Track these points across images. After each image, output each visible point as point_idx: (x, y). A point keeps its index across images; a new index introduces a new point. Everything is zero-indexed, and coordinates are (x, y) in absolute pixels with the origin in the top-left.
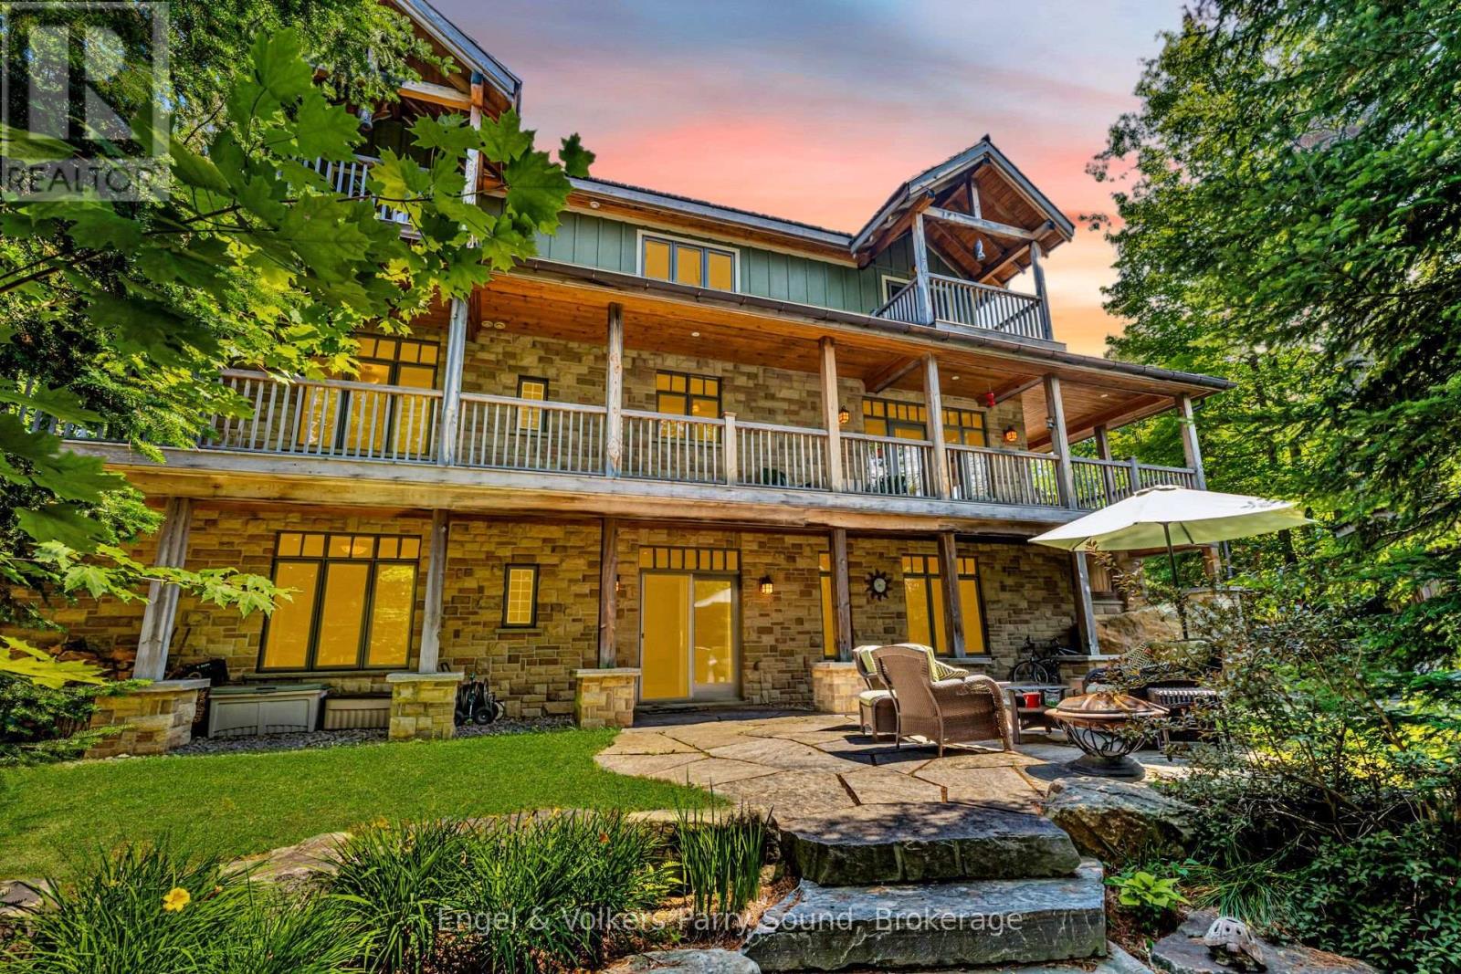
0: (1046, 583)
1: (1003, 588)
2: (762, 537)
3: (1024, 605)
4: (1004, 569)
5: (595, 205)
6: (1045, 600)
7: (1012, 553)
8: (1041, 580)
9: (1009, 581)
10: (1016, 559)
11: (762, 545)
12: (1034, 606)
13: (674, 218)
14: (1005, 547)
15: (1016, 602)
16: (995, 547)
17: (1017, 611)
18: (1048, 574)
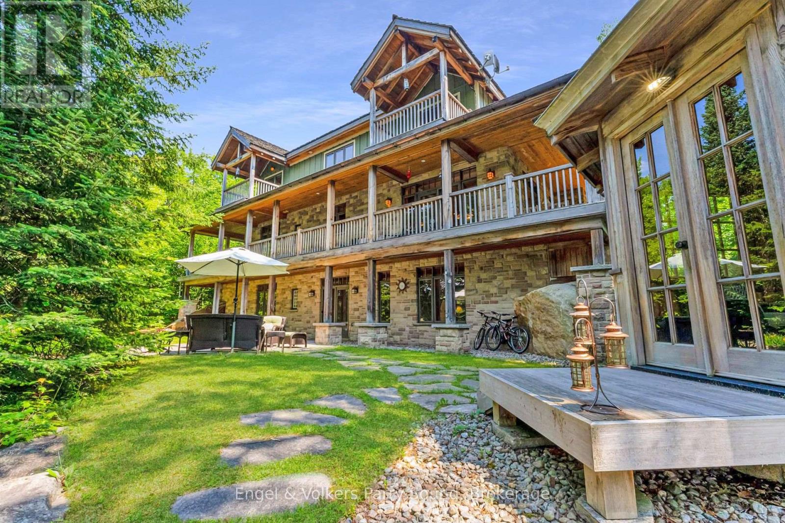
0: (515, 274)
1: (480, 281)
2: (356, 269)
3: (494, 290)
4: (481, 268)
5: (310, 152)
6: (513, 287)
7: (488, 257)
8: (510, 272)
9: (484, 276)
10: (492, 261)
11: (356, 272)
12: (503, 291)
13: (330, 142)
14: (483, 254)
15: (487, 289)
16: (475, 254)
17: (489, 295)
18: (517, 268)
